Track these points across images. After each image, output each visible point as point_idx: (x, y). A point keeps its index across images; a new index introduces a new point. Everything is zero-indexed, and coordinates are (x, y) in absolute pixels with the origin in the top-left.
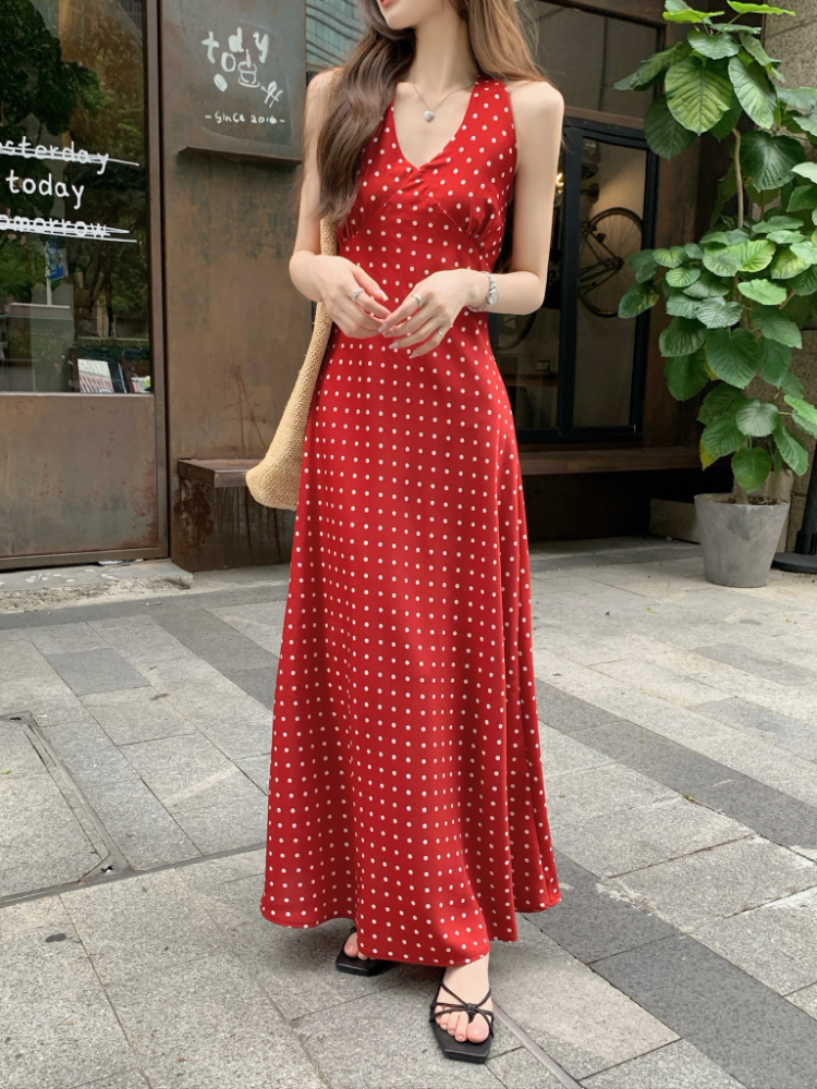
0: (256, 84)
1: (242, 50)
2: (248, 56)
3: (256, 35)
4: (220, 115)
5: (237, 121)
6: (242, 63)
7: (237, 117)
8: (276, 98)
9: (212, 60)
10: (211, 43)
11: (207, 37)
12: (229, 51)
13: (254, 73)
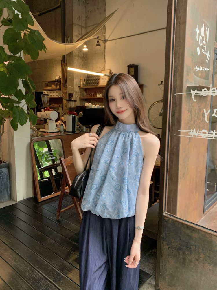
0: (205, 52)
1: (203, 35)
2: (205, 38)
3: (207, 28)
4: (197, 68)
5: (201, 70)
6: (203, 42)
7: (201, 69)
8: (208, 60)
9: (198, 40)
10: (197, 30)
11: (197, 28)
12: (201, 36)
13: (205, 47)
